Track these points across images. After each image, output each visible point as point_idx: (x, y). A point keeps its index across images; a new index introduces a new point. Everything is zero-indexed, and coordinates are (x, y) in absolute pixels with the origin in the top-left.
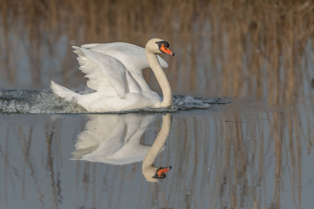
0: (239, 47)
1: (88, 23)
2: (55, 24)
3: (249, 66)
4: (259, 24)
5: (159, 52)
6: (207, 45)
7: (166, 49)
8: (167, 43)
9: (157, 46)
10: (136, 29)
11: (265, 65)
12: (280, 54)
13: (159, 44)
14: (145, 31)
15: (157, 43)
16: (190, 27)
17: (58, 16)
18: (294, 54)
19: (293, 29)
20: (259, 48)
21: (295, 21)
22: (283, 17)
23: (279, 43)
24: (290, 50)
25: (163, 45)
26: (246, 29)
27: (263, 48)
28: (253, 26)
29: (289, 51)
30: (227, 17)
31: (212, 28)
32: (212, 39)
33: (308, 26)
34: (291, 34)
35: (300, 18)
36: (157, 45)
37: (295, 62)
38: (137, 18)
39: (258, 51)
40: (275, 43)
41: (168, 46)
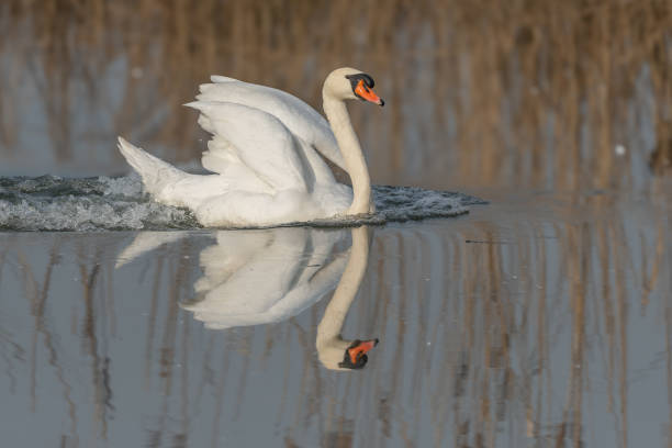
0: (495, 82)
1: (172, 31)
2: (99, 33)
3: (517, 123)
4: (538, 34)
5: (352, 96)
6: (425, 78)
7: (368, 91)
8: (369, 78)
9: (347, 85)
10: (274, 44)
11: (550, 121)
12: (582, 97)
13: (353, 80)
14: (292, 47)
15: (347, 77)
16: (388, 40)
17: (107, 19)
18: (612, 96)
19: (610, 44)
20: (537, 83)
21: (614, 27)
22: (588, 19)
23: (580, 73)
24: (603, 90)
25: (360, 82)
26: (508, 44)
27: (545, 84)
28: (525, 37)
29: (601, 91)
30: (470, 19)
31: (437, 41)
32: (437, 65)
33: (641, 37)
34: (605, 54)
35: (624, 20)
36: (348, 81)
37: (614, 113)
38: (275, 21)
39: (534, 91)
40: (570, 74)
41: (372, 86)
